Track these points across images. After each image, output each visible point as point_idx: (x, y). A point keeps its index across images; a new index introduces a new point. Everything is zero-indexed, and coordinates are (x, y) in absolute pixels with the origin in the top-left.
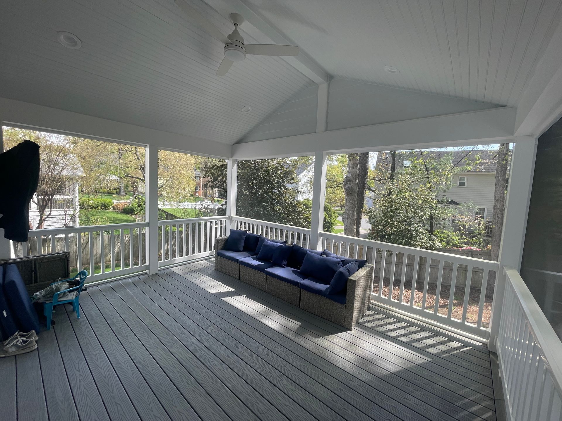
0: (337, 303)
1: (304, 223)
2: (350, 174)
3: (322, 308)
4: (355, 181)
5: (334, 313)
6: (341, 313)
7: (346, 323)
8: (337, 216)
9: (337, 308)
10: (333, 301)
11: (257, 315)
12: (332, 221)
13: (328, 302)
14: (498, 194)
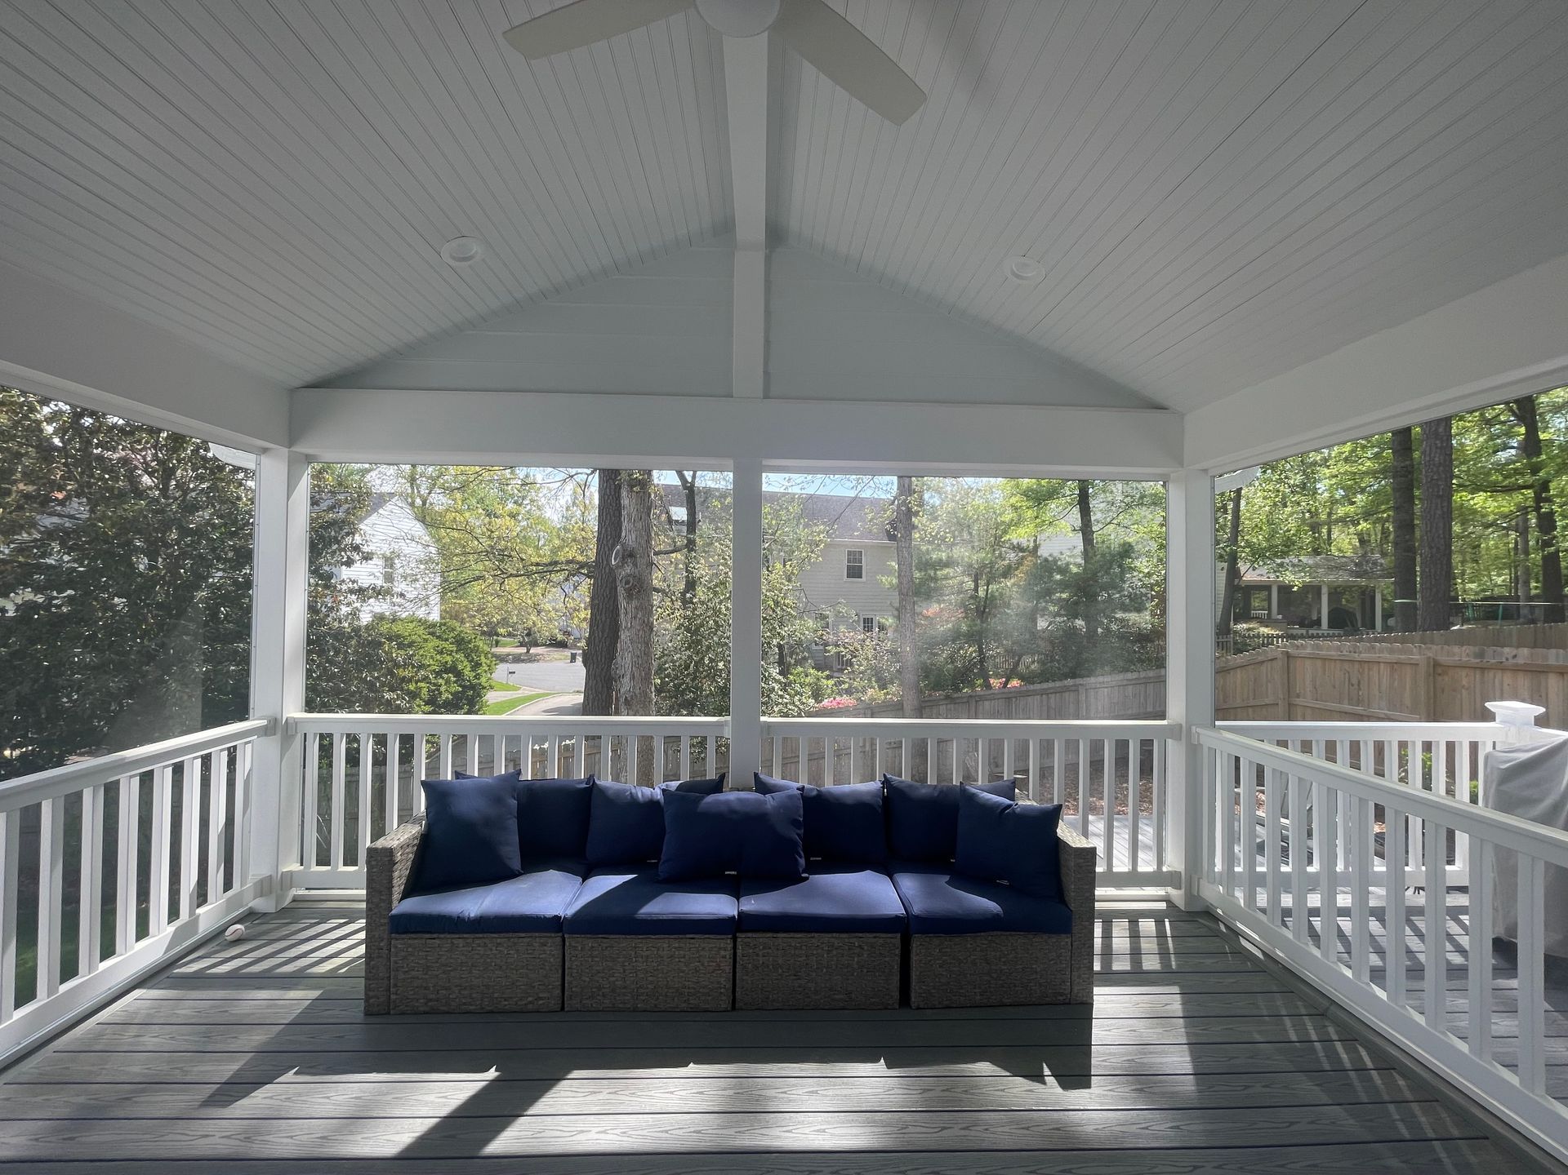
0: (1045, 937)
1: (399, 702)
2: (634, 536)
3: (995, 975)
4: (646, 555)
5: (1036, 972)
6: (1060, 962)
7: (1076, 989)
8: (494, 663)
9: (1045, 954)
10: (1031, 937)
11: (732, 1131)
12: (483, 680)
13: (1016, 944)
14: (905, 582)
